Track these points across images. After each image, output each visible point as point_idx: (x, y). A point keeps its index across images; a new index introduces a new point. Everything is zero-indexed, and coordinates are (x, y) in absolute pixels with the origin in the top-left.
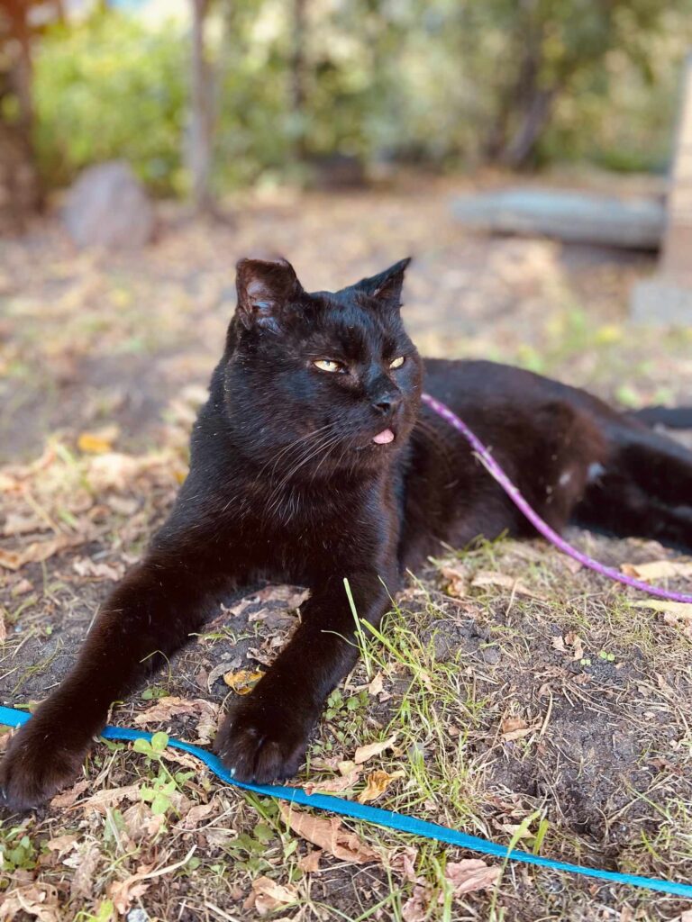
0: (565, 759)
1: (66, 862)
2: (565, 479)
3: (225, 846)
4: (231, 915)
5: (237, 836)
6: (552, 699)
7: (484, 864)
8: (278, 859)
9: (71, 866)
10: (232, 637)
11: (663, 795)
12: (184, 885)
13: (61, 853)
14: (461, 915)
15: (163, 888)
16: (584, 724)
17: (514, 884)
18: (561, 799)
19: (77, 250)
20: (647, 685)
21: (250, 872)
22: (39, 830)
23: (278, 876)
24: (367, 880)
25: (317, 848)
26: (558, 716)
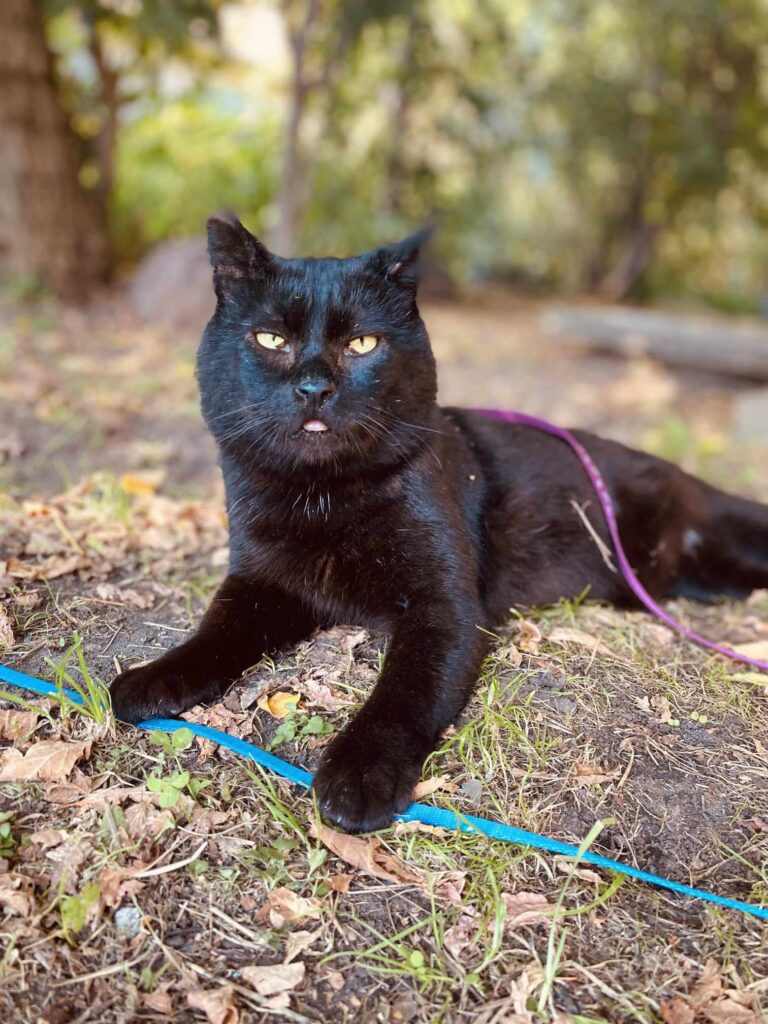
0: (645, 814)
1: (49, 855)
2: (662, 546)
3: (239, 855)
4: (239, 923)
5: (254, 847)
6: (633, 756)
7: (545, 900)
8: (302, 874)
9: (55, 859)
10: (271, 667)
11: (759, 858)
12: (187, 889)
13: (45, 847)
14: (513, 947)
15: (162, 888)
16: (669, 783)
17: (580, 926)
18: (638, 854)
19: (141, 323)
20: (743, 750)
21: (268, 883)
22: (22, 824)
23: (300, 890)
24: (405, 906)
25: (349, 867)
26: (639, 773)
